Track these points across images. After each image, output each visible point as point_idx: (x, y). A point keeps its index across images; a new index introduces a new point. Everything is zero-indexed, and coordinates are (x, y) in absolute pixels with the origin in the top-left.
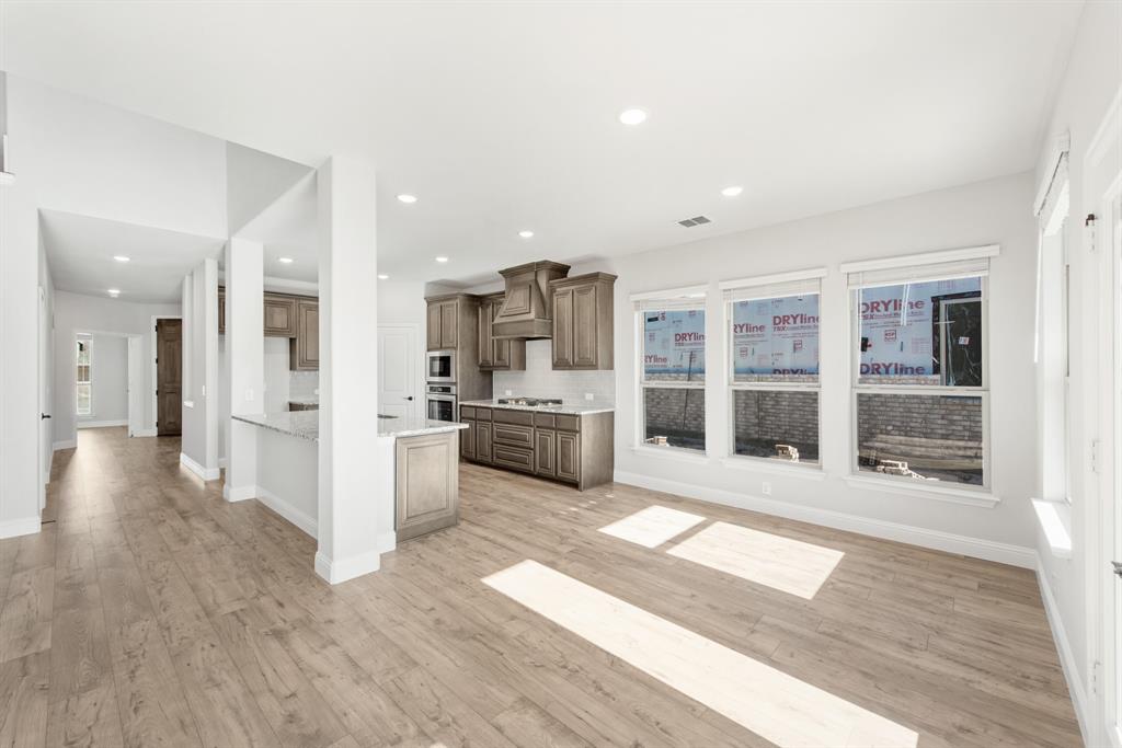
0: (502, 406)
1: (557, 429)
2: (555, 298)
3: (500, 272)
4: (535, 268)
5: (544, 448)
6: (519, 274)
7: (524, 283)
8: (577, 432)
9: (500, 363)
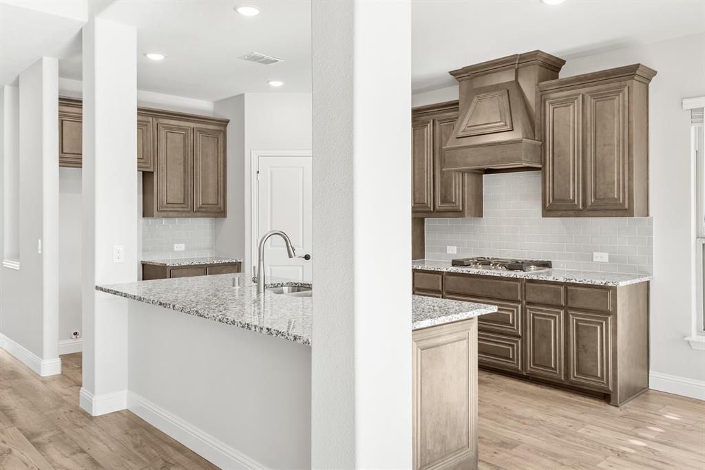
0: (459, 270)
1: (567, 308)
2: (549, 109)
3: (452, 73)
4: (516, 63)
5: (543, 336)
6: (488, 73)
7: (497, 88)
8: (609, 314)
9: (447, 207)
